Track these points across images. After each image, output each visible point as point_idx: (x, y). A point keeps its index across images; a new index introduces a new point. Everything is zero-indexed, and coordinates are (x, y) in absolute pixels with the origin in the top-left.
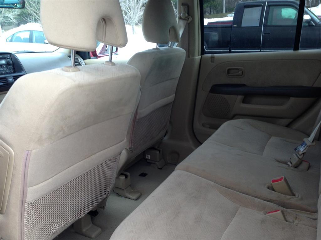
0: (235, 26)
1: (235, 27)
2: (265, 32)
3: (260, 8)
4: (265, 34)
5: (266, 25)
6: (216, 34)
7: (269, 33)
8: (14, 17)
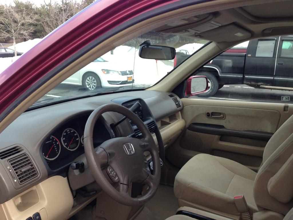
0: (250, 55)
1: (249, 57)
2: (279, 63)
3: (274, 42)
4: (278, 64)
5: (279, 57)
6: (230, 61)
7: (282, 64)
8: (28, 34)
